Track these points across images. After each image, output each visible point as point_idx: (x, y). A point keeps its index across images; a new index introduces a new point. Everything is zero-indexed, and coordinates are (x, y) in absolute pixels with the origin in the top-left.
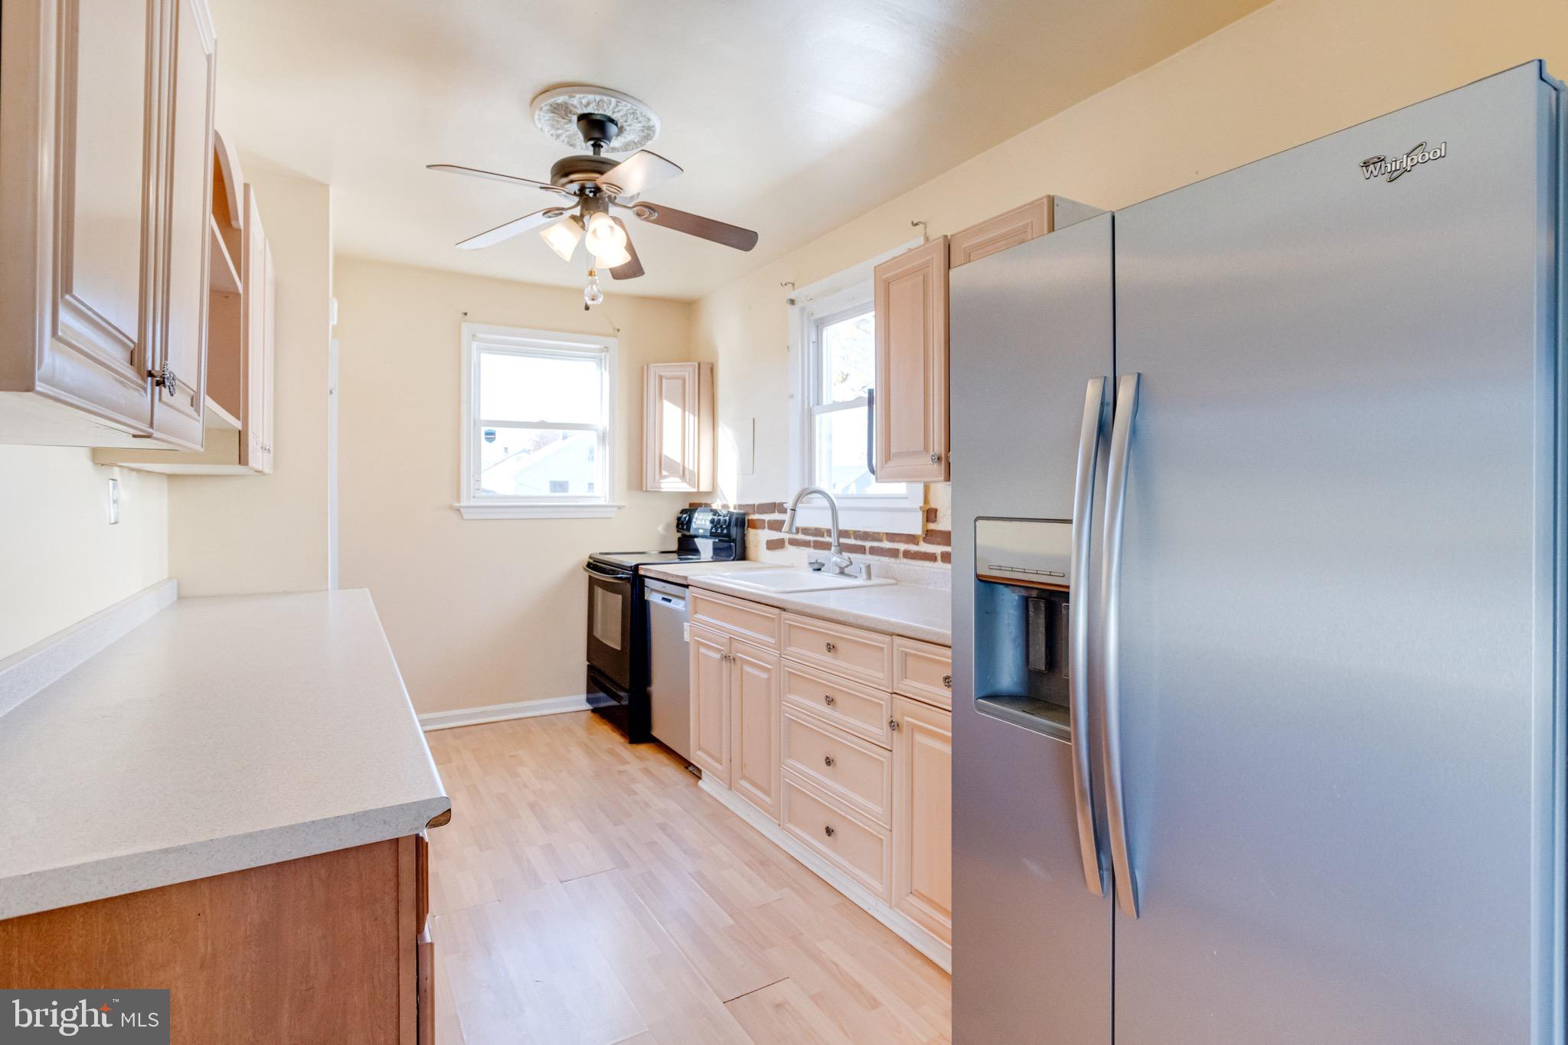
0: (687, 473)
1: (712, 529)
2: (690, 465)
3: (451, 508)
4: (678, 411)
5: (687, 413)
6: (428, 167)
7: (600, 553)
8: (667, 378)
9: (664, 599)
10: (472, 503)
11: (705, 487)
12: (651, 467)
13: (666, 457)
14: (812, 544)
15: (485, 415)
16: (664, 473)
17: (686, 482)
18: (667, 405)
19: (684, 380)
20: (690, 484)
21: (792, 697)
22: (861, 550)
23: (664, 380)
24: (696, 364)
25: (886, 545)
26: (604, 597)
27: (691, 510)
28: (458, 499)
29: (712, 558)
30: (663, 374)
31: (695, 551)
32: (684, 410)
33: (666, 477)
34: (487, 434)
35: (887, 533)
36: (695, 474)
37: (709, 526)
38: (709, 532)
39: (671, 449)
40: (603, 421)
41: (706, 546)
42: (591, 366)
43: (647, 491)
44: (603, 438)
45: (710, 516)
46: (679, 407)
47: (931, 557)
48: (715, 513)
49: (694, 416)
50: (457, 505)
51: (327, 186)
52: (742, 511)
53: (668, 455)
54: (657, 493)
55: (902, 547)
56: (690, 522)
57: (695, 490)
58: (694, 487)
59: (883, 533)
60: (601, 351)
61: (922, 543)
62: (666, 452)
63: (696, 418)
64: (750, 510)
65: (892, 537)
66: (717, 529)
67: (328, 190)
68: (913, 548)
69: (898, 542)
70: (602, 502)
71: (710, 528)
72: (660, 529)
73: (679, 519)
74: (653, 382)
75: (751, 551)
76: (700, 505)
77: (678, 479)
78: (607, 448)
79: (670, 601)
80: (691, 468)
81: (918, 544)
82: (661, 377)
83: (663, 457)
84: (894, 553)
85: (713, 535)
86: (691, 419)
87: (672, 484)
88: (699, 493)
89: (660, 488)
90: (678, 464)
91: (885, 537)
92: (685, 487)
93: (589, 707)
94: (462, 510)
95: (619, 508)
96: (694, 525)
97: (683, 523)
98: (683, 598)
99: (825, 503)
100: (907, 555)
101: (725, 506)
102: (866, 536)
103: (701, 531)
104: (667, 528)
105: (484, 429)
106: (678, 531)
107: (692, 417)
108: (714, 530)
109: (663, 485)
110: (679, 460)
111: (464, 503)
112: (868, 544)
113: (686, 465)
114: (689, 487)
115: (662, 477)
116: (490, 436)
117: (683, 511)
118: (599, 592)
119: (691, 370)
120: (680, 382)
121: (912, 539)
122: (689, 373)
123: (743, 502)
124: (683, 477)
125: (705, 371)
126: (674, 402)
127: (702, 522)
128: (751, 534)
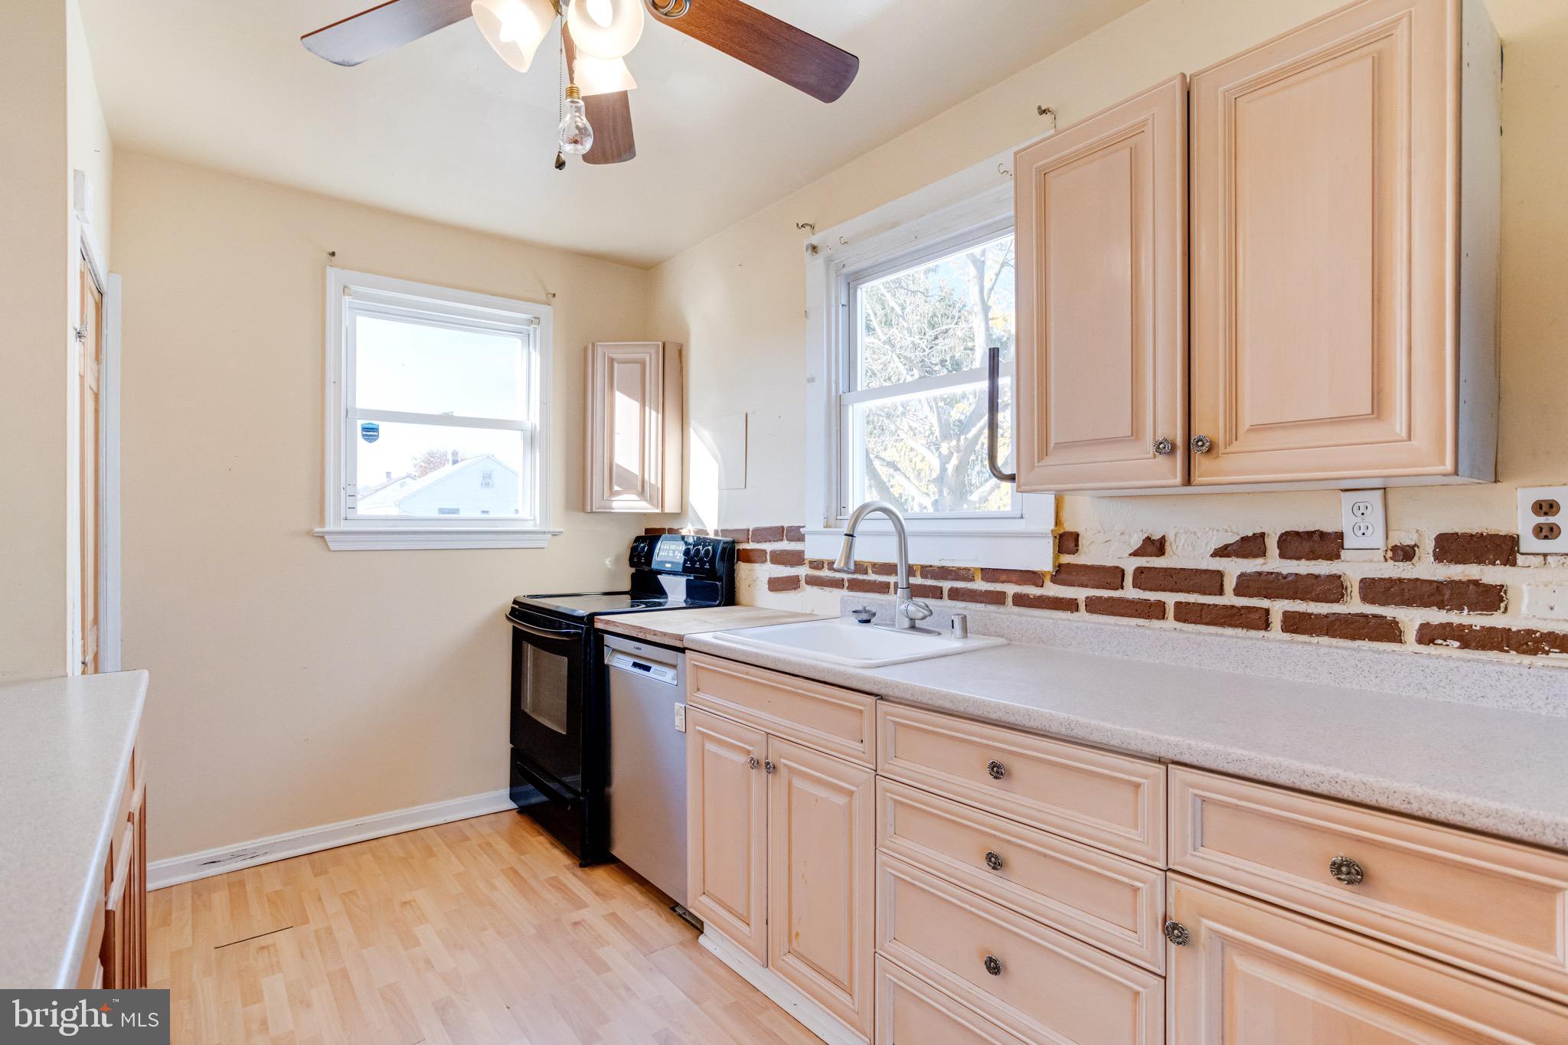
0: (647, 488)
1: (685, 562)
2: (652, 478)
4: (636, 405)
5: (647, 409)
7: (527, 596)
8: (622, 362)
9: (635, 665)
10: (344, 527)
11: (670, 507)
12: (597, 483)
13: (617, 465)
14: (846, 584)
16: (616, 488)
17: (646, 500)
18: (619, 398)
19: (644, 364)
20: (650, 501)
22: (937, 593)
23: (616, 364)
24: (660, 343)
25: (980, 585)
26: (536, 660)
28: (322, 522)
29: (684, 604)
30: (614, 356)
31: (661, 594)
32: (643, 405)
33: (618, 493)
35: (982, 569)
36: (657, 490)
37: (680, 558)
38: (681, 566)
39: (626, 456)
40: (528, 416)
41: (676, 588)
43: (592, 512)
44: (532, 440)
45: (679, 545)
46: (636, 400)
47: (1071, 605)
48: (691, 541)
49: (657, 412)
52: (729, 539)
53: (619, 463)
54: (606, 514)
55: (1011, 589)
56: (649, 553)
57: (658, 510)
58: (656, 507)
59: (976, 569)
60: (528, 321)
61: (1048, 583)
62: (620, 459)
63: (660, 416)
64: (742, 537)
65: (990, 574)
66: (693, 564)
68: (1032, 591)
69: (1003, 582)
70: (530, 526)
71: (682, 561)
72: (606, 562)
73: (633, 549)
74: (601, 367)
75: (744, 593)
76: (662, 531)
77: (634, 497)
78: (537, 453)
79: (648, 669)
80: (653, 482)
81: (1042, 586)
82: (612, 361)
83: (614, 467)
84: (998, 599)
85: (686, 571)
86: (653, 417)
87: (627, 503)
88: (664, 515)
89: (610, 508)
90: (634, 475)
91: (978, 576)
92: (646, 507)
93: (513, 805)
94: (328, 538)
95: (556, 535)
96: (656, 558)
97: (640, 556)
98: (674, 666)
99: (889, 526)
100: (1021, 601)
101: (701, 532)
102: (944, 573)
103: (668, 566)
104: (617, 561)
106: (633, 566)
107: (654, 413)
108: (688, 565)
109: (615, 504)
110: (634, 470)
111: (329, 527)
112: (946, 585)
113: (646, 477)
114: (652, 507)
115: (612, 493)
117: (638, 539)
118: (529, 650)
119: (653, 351)
120: (638, 367)
121: (1032, 577)
122: (650, 356)
123: (729, 527)
124: (642, 493)
125: (672, 354)
126: (629, 394)
127: (669, 553)
128: (742, 569)
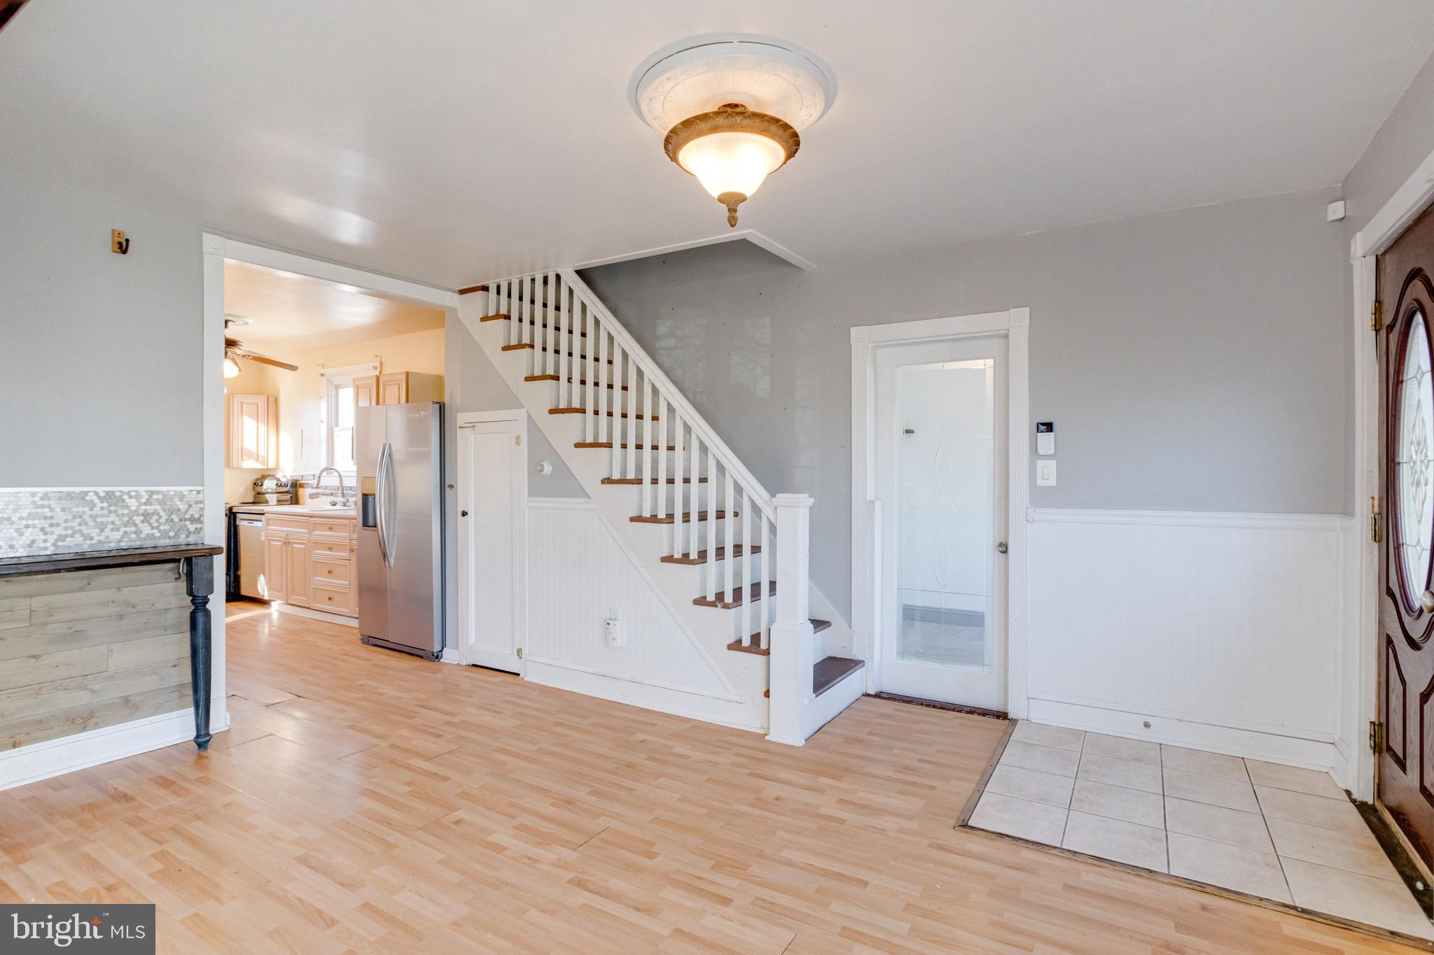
0: (260, 457)
2: (262, 453)
4: (254, 423)
5: (260, 424)
8: (247, 404)
9: (250, 523)
11: (271, 465)
12: (235, 455)
16: (245, 457)
17: (259, 462)
18: (246, 418)
19: (258, 405)
20: (261, 463)
23: (244, 405)
24: (267, 397)
27: (264, 477)
29: (276, 504)
30: (244, 401)
32: (258, 422)
33: (245, 460)
36: (264, 458)
37: (274, 486)
39: (249, 442)
41: (272, 499)
43: (233, 468)
45: (275, 481)
46: (254, 420)
48: (280, 480)
53: (247, 447)
54: (239, 469)
56: (262, 484)
57: (265, 467)
62: (246, 445)
63: (265, 427)
64: (301, 478)
66: (279, 489)
71: (274, 488)
72: (242, 489)
73: (254, 483)
74: (237, 406)
75: (301, 500)
76: (267, 476)
77: (253, 461)
80: (263, 455)
82: (242, 403)
83: (244, 449)
85: (276, 492)
86: (262, 427)
87: (250, 464)
88: (268, 469)
89: (242, 466)
90: (254, 452)
92: (260, 466)
96: (264, 487)
97: (257, 484)
103: (268, 490)
104: (246, 488)
106: (253, 490)
107: (263, 426)
108: (277, 489)
109: (244, 465)
110: (254, 449)
113: (259, 453)
114: (262, 466)
115: (243, 460)
117: (257, 479)
119: (262, 399)
120: (255, 406)
122: (261, 401)
123: (295, 474)
124: (257, 459)
125: (272, 400)
126: (251, 417)
127: (269, 485)
128: (301, 491)
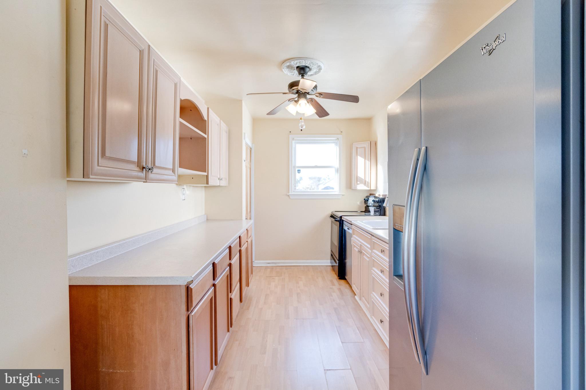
0: (366, 182)
2: (367, 180)
3: (287, 195)
4: (363, 160)
5: (366, 160)
6: (247, 95)
7: (335, 211)
8: (359, 148)
11: (373, 188)
12: (354, 181)
13: (358, 176)
15: (297, 165)
16: (358, 183)
18: (359, 157)
19: (365, 148)
20: (367, 187)
21: (374, 269)
23: (358, 149)
24: (369, 142)
26: (334, 227)
27: (369, 196)
28: (289, 192)
29: (374, 214)
30: (357, 146)
31: (369, 211)
32: (365, 159)
34: (298, 171)
36: (369, 183)
39: (361, 174)
40: (336, 164)
42: (333, 145)
43: (353, 189)
44: (337, 171)
45: (373, 199)
46: (363, 158)
48: (375, 197)
49: (369, 161)
50: (288, 194)
51: (242, 100)
52: (384, 197)
54: (356, 190)
56: (368, 200)
57: (369, 189)
58: (369, 188)
60: (336, 140)
62: (359, 174)
63: (370, 162)
66: (375, 204)
67: (242, 102)
70: (337, 193)
71: (373, 203)
72: (358, 203)
73: (365, 199)
74: (354, 150)
76: (371, 195)
77: (363, 185)
78: (338, 174)
79: (349, 229)
80: (368, 181)
82: (357, 148)
85: (374, 206)
86: (368, 163)
87: (361, 187)
88: (372, 190)
89: (357, 188)
90: (363, 179)
92: (366, 188)
93: (331, 265)
94: (290, 196)
95: (343, 195)
96: (369, 202)
97: (366, 201)
101: (379, 195)
103: (370, 204)
104: (361, 203)
105: (297, 169)
106: (365, 204)
107: (368, 161)
109: (357, 187)
110: (363, 178)
111: (290, 193)
115: (358, 184)
116: (299, 171)
117: (366, 197)
118: (333, 225)
119: (367, 144)
120: (363, 149)
122: (367, 146)
124: (365, 184)
125: (373, 144)
126: (361, 157)
127: (371, 201)
128: (385, 206)
